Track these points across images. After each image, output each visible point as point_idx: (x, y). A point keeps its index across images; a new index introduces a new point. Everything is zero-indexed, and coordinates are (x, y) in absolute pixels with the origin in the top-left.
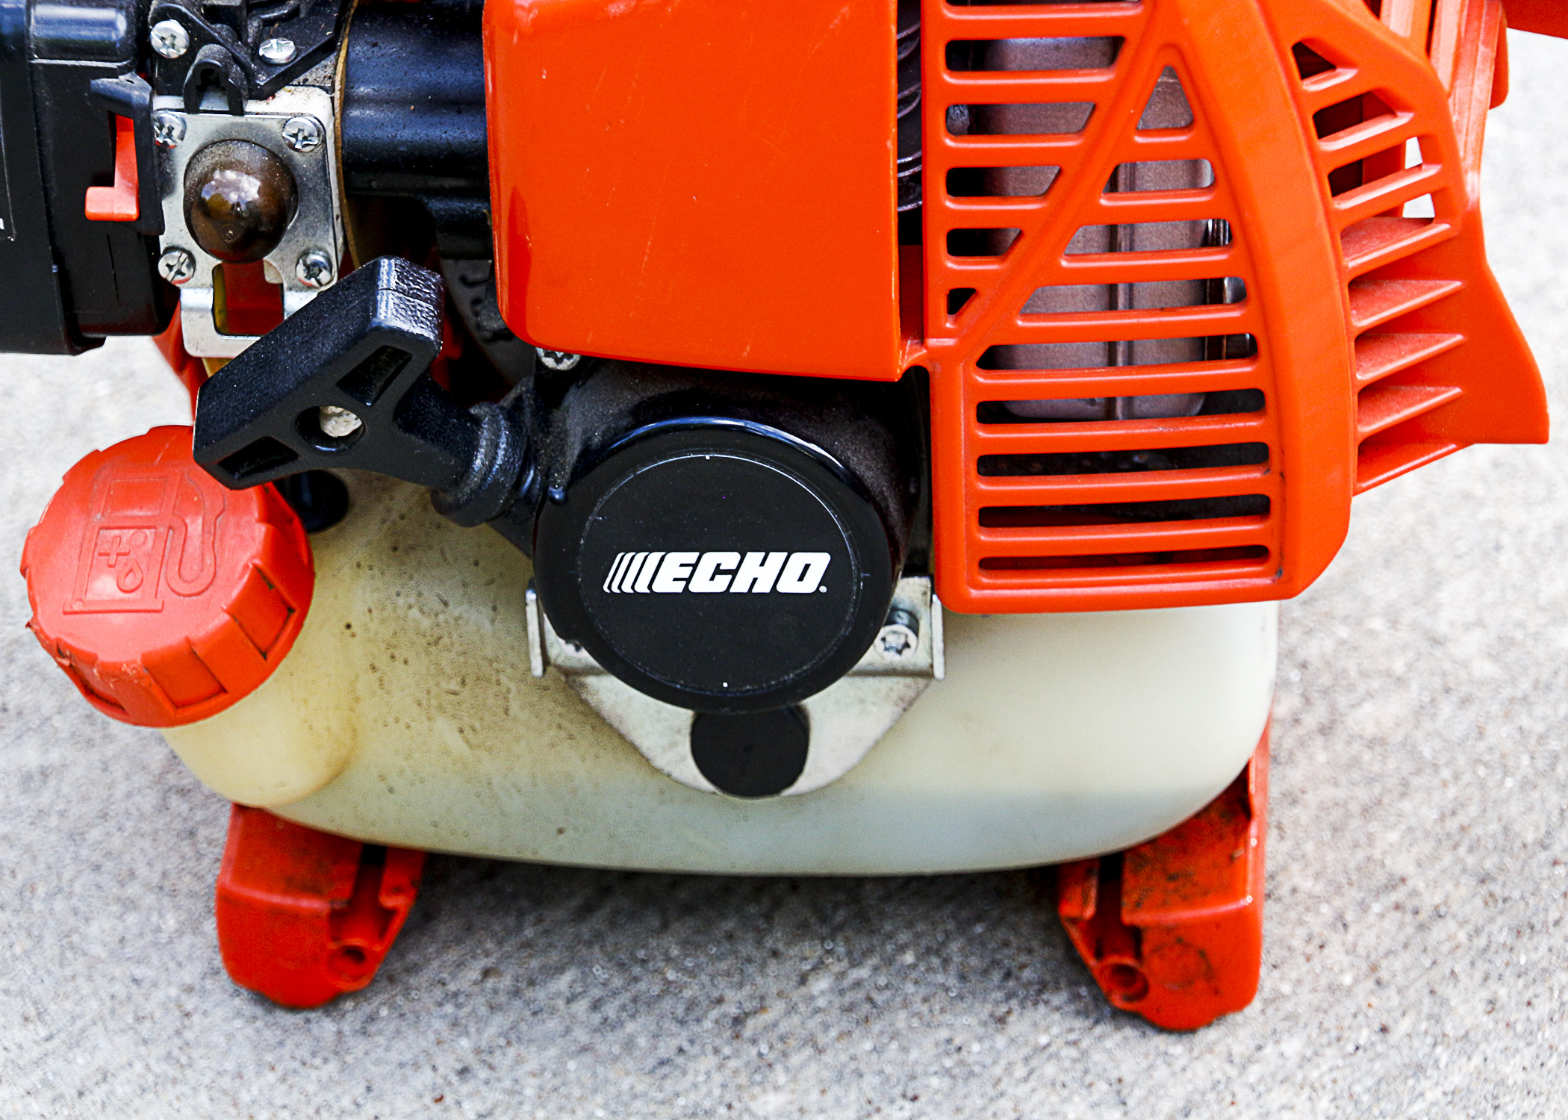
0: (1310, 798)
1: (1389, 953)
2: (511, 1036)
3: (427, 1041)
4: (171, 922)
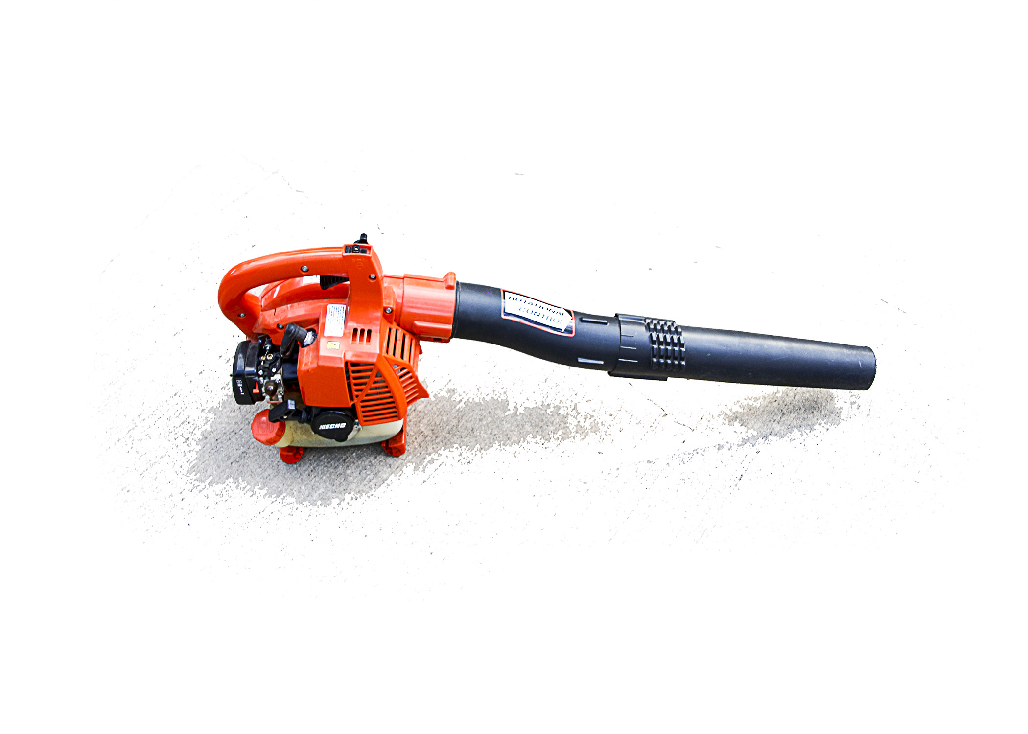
0: (413, 421)
1: (422, 442)
2: (317, 465)
3: (307, 467)
4: (275, 452)
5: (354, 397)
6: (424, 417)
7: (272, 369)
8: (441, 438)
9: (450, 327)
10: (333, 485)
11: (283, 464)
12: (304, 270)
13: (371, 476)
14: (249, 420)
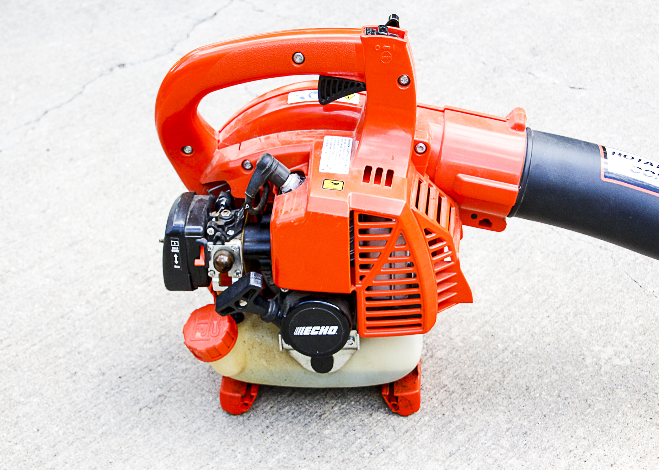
0: (429, 370)
1: (444, 400)
2: (276, 420)
3: (260, 421)
4: (211, 398)
5: (358, 278)
6: (446, 366)
7: (228, 230)
8: (475, 396)
9: (515, 188)
10: (302, 450)
11: (222, 416)
12: (298, 60)
13: (363, 440)
14: (173, 355)
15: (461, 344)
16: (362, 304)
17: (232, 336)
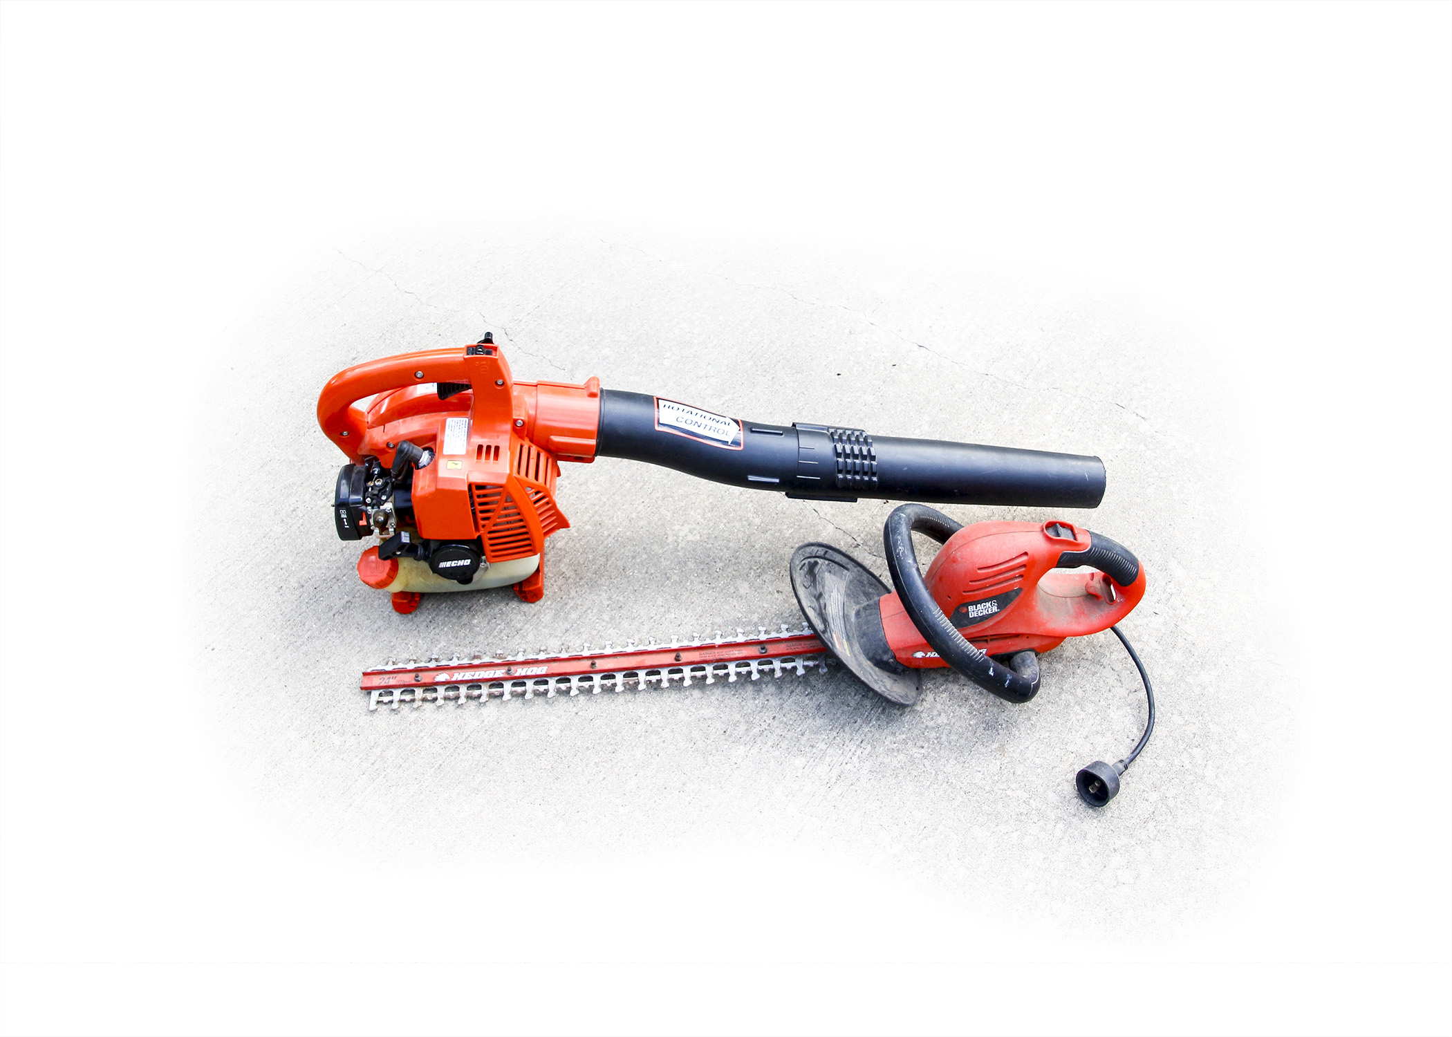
5: (481, 527)
7: (381, 496)
8: (585, 580)
9: (593, 442)
10: (457, 639)
11: (395, 616)
12: (418, 376)
13: (502, 626)
14: (354, 565)
15: (576, 534)
16: (487, 543)
17: (394, 569)
